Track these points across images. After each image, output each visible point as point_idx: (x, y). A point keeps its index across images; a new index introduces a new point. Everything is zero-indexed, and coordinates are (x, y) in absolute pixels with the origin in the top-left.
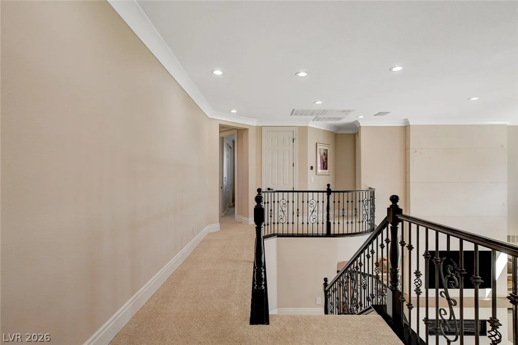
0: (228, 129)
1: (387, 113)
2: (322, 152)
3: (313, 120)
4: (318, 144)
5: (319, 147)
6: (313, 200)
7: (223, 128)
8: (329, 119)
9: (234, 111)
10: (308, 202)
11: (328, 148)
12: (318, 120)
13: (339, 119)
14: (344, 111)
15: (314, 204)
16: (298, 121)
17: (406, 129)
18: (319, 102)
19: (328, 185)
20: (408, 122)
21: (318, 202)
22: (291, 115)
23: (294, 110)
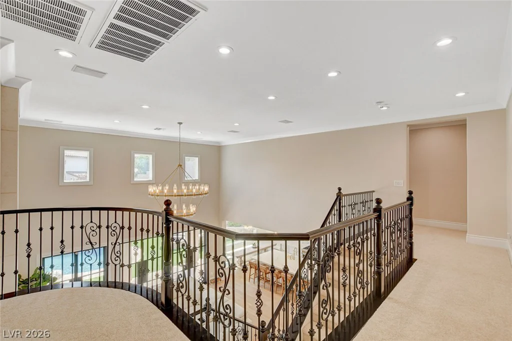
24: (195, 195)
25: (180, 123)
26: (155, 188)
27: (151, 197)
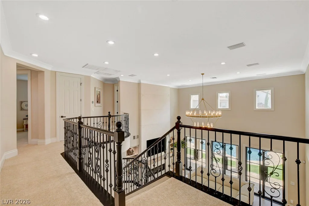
0: (24, 69)
1: (135, 75)
2: (98, 93)
3: (94, 73)
4: (96, 88)
5: (96, 90)
6: (100, 122)
7: (20, 68)
8: (105, 74)
9: (35, 55)
10: (97, 123)
11: (100, 91)
12: (98, 74)
13: (110, 75)
14: (116, 71)
15: (101, 124)
16: (85, 72)
17: (139, 84)
18: (107, 63)
19: (109, 113)
20: (140, 81)
21: (103, 123)
22: (83, 67)
23: (87, 64)
24: (195, 117)
25: (203, 74)
26: (189, 113)
27: (187, 117)
